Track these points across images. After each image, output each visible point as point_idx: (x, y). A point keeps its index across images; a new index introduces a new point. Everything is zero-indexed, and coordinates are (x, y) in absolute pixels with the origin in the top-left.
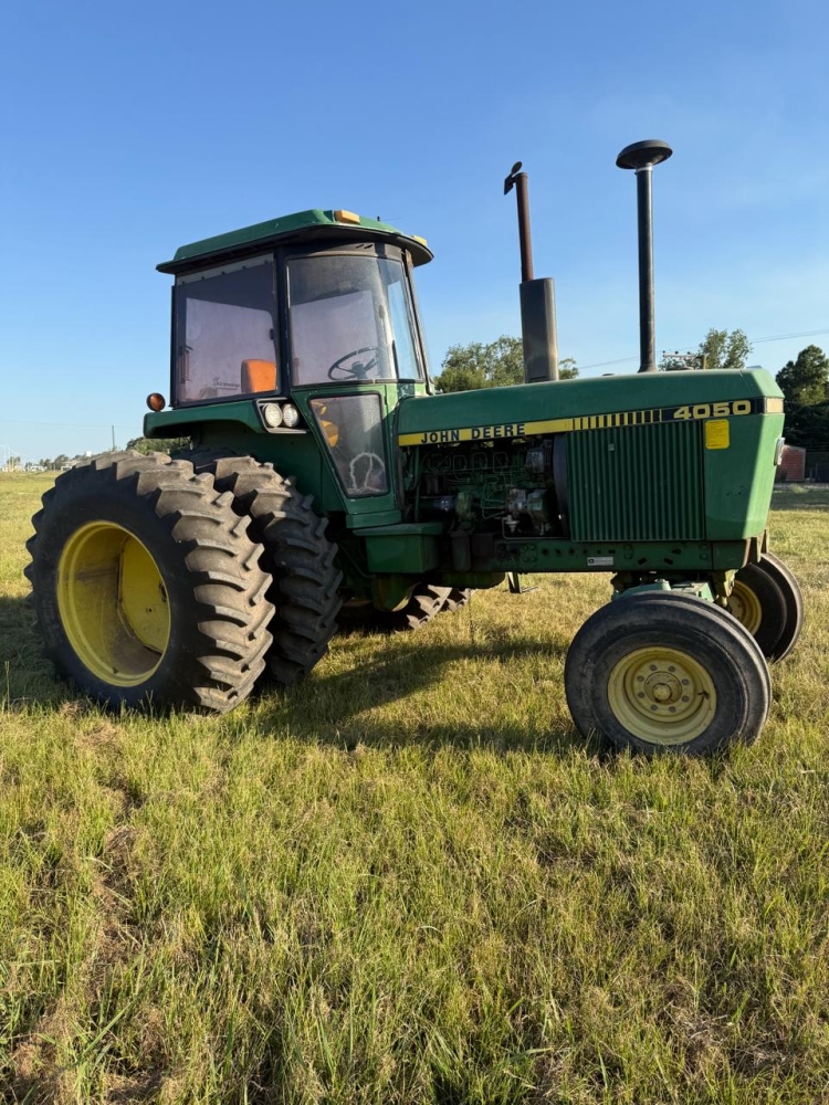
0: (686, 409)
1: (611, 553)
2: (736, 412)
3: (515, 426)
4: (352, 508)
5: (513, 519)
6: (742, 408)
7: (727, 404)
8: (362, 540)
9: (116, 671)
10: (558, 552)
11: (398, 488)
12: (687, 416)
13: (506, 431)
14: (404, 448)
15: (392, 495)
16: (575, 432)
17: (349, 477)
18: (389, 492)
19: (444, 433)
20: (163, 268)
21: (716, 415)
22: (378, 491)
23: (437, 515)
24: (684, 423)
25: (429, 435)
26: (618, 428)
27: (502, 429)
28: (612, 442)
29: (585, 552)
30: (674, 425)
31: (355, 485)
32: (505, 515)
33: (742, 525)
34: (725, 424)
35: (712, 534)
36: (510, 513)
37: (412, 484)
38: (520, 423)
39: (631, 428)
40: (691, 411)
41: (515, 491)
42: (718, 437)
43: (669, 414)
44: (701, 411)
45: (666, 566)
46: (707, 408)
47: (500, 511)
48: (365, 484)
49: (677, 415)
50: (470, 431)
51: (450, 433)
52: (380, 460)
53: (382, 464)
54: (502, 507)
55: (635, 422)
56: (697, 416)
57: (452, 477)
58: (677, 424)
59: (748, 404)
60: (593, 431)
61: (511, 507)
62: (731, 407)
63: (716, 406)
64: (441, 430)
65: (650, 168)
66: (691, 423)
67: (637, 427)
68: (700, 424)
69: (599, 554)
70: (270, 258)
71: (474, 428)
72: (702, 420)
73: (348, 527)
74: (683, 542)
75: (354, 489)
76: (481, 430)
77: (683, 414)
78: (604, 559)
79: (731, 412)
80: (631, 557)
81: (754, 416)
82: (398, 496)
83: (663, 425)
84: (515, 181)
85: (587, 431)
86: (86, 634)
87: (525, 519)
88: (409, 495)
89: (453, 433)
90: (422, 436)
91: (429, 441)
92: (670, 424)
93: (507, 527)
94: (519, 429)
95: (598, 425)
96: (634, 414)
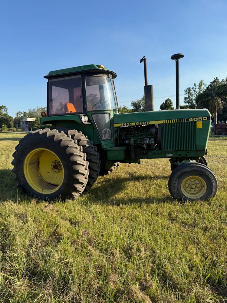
0: (192, 119)
1: (172, 153)
3: (147, 122)
4: (103, 143)
5: (146, 145)
6: (205, 119)
8: (106, 151)
9: (43, 190)
10: (158, 153)
11: (114, 137)
12: (192, 120)
14: (115, 127)
15: (112, 139)
16: (164, 124)
17: (102, 135)
18: (111, 139)
19: (127, 124)
20: (45, 77)
21: (199, 120)
22: (109, 138)
23: (125, 145)
24: (191, 122)
25: (123, 124)
26: (175, 123)
27: (144, 123)
28: (173, 126)
29: (165, 153)
30: (189, 123)
31: (104, 137)
32: (143, 144)
33: (205, 146)
34: (201, 122)
35: (198, 149)
36: (145, 144)
37: (117, 136)
38: (149, 121)
40: (193, 119)
41: (146, 138)
42: (200, 125)
43: (188, 120)
44: (196, 119)
45: (186, 156)
46: (197, 118)
47: (142, 143)
48: (106, 137)
49: (190, 120)
50: (135, 123)
51: (129, 124)
52: (109, 130)
53: (110, 132)
54: (143, 142)
55: (179, 122)
56: (194, 120)
57: (128, 135)
58: (190, 122)
59: (207, 118)
60: (168, 124)
61: (145, 142)
62: (203, 118)
63: (199, 118)
64: (126, 123)
65: (179, 60)
66: (193, 122)
67: (180, 123)
68: (195, 122)
69: (169, 153)
70: (80, 76)
71: (136, 122)
72: (196, 121)
73: (102, 148)
74: (190, 150)
75: (104, 138)
76: (138, 123)
77: (191, 120)
78: (170, 155)
79: (203, 120)
80: (177, 154)
81: (208, 121)
82: (114, 140)
83: (186, 122)
84: (143, 60)
85: (167, 124)
86: (32, 180)
87: (149, 146)
88: (116, 139)
89: (130, 124)
90: (121, 124)
91: (123, 126)
92: (188, 122)
93: (144, 147)
94: (148, 123)
95: (169, 122)
96: (179, 120)
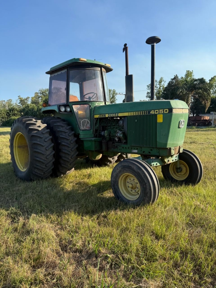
0: (153, 111)
1: (137, 149)
2: (165, 112)
3: (117, 114)
4: (81, 133)
5: (117, 138)
6: (166, 111)
7: (163, 110)
8: (83, 141)
9: (24, 168)
10: (126, 148)
11: (93, 128)
12: (153, 113)
13: (115, 115)
14: (95, 118)
15: (92, 130)
16: (129, 116)
17: (81, 125)
18: (91, 129)
20: (47, 73)
21: (160, 113)
22: (88, 129)
23: (100, 136)
24: (152, 115)
25: (100, 115)
26: (138, 115)
27: (114, 114)
29: (131, 148)
30: (150, 115)
31: (82, 127)
32: (115, 137)
33: (166, 144)
34: (162, 115)
35: (158, 146)
36: (117, 137)
37: (97, 128)
38: (118, 113)
39: (141, 116)
40: (154, 112)
41: (118, 131)
42: (160, 119)
43: (149, 112)
44: (157, 112)
45: (149, 154)
46: (158, 111)
47: (115, 136)
48: (85, 127)
49: (151, 113)
50: (108, 115)
51: (104, 115)
52: (89, 121)
53: (90, 122)
54: (115, 135)
55: (142, 114)
56: (156, 113)
57: (106, 126)
58: (151, 115)
59: (168, 110)
60: (133, 116)
61: (117, 135)
62: (164, 111)
63: (160, 110)
64: (102, 114)
65: (155, 44)
66: (154, 115)
68: (156, 115)
69: (134, 149)
70: (66, 70)
71: (109, 114)
72: (157, 114)
73: (80, 138)
74: (153, 148)
76: (110, 114)
77: (152, 112)
78: (135, 150)
79: (164, 112)
80: (141, 151)
81: (169, 114)
82: (93, 131)
83: (148, 115)
84: (125, 49)
85: (131, 116)
87: (119, 138)
88: (96, 131)
91: (100, 117)
92: (149, 115)
93: (116, 140)
94: (117, 115)
95: (134, 114)
96: (142, 112)
